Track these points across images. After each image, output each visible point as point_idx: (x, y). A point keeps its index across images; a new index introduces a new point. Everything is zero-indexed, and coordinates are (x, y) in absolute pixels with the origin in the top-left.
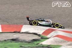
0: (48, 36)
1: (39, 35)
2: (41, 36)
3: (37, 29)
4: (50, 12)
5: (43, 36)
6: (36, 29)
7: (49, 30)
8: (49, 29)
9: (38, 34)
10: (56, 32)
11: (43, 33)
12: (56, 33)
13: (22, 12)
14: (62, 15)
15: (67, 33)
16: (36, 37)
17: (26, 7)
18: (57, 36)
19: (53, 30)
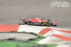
0: (45, 36)
4: (47, 12)
5: (40, 35)
6: (33, 29)
9: (35, 33)
10: (53, 31)
12: (53, 32)
13: (20, 12)
14: (59, 15)
16: (32, 37)
17: (23, 7)
18: (54, 35)
19: (49, 30)
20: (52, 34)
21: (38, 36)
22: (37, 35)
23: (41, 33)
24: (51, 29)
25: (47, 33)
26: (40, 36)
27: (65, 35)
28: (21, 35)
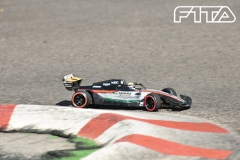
0: (101, 140)
1: (69, 137)
2: (77, 140)
3: (62, 116)
5: (83, 138)
7: (101, 117)
8: (102, 115)
9: (67, 133)
10: (127, 125)
11: (84, 130)
12: (126, 128)
13: (16, 62)
14: (150, 67)
15: (164, 128)
16: (58, 145)
17: (29, 43)
18: (130, 138)
19: (115, 120)
20: (124, 133)
21: (79, 143)
22: (75, 137)
23: (86, 130)
24: (122, 118)
25: (106, 132)
26: (84, 141)
27: (166, 137)
28: (19, 138)
